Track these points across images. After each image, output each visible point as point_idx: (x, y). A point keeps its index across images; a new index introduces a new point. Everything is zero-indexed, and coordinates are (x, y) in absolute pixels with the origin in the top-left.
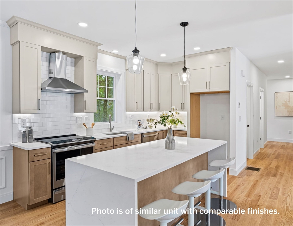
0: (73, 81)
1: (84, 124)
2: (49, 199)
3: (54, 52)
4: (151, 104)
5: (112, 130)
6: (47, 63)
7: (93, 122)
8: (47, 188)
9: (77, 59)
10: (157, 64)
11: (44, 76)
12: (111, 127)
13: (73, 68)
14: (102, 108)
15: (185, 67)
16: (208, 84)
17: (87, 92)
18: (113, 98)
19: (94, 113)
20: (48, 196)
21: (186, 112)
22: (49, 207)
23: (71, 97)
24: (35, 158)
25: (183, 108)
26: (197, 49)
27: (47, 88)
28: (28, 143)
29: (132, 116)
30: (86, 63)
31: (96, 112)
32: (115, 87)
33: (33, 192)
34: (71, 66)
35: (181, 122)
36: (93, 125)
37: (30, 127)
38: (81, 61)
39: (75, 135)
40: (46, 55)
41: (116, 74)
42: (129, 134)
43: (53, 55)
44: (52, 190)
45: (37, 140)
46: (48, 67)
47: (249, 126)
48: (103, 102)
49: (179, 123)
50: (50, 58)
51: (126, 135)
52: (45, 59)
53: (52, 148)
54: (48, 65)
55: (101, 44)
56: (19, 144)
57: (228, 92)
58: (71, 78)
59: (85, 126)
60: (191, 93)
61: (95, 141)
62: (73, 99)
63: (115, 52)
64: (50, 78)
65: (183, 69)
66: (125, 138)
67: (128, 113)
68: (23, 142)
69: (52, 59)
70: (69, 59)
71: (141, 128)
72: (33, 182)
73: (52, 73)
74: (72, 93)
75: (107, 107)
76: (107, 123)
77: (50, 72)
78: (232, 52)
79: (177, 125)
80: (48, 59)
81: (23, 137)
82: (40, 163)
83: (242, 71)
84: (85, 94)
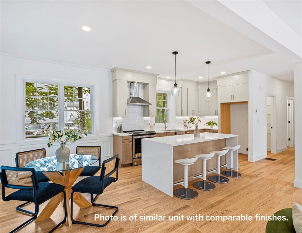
0: (142, 98)
1: (149, 124)
2: (131, 164)
3: (133, 82)
4: (193, 111)
5: (166, 129)
6: (129, 89)
7: (154, 123)
8: (130, 157)
9: (145, 85)
10: (198, 83)
11: (128, 96)
12: (165, 126)
13: (143, 90)
14: (161, 114)
15: (208, 89)
16: (233, 97)
17: (151, 104)
18: (167, 107)
19: (155, 117)
20: (131, 162)
21: (218, 117)
22: (132, 167)
23: (142, 107)
24: (125, 140)
25: (216, 114)
26: (223, 73)
27: (130, 103)
28: (120, 133)
29: (180, 119)
30: (150, 87)
31: (156, 116)
32: (169, 100)
33: (124, 158)
34: (142, 89)
35: (216, 124)
36: (154, 125)
37: (121, 125)
38: (147, 86)
39: (144, 130)
40: (129, 84)
41: (169, 92)
42: (177, 131)
43: (132, 84)
44: (133, 159)
45: (124, 132)
46: (129, 91)
47: (273, 128)
48: (162, 110)
49: (215, 124)
50: (130, 86)
51: (175, 131)
52: (128, 86)
53: (133, 136)
54: (129, 90)
55: (159, 75)
56: (116, 133)
57: (247, 102)
58: (141, 96)
59: (150, 125)
60: (221, 103)
61: (155, 133)
62: (143, 108)
63: (168, 78)
64: (131, 97)
65: (207, 90)
66: (174, 133)
67: (177, 117)
68: (118, 133)
69: (131, 87)
70: (140, 85)
71: (186, 127)
72: (124, 153)
73: (132, 95)
74: (142, 105)
75: (165, 113)
76: (163, 124)
77: (131, 94)
78: (249, 74)
79: (213, 126)
80: (129, 86)
81: (118, 130)
82: (127, 143)
83: (260, 86)
84: (150, 106)
